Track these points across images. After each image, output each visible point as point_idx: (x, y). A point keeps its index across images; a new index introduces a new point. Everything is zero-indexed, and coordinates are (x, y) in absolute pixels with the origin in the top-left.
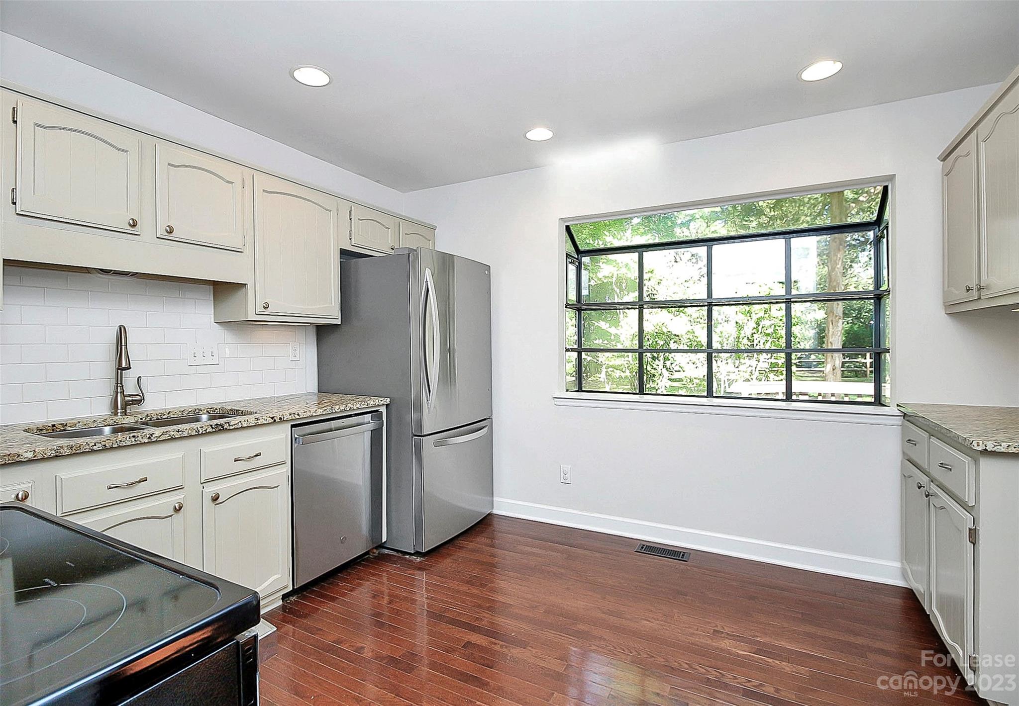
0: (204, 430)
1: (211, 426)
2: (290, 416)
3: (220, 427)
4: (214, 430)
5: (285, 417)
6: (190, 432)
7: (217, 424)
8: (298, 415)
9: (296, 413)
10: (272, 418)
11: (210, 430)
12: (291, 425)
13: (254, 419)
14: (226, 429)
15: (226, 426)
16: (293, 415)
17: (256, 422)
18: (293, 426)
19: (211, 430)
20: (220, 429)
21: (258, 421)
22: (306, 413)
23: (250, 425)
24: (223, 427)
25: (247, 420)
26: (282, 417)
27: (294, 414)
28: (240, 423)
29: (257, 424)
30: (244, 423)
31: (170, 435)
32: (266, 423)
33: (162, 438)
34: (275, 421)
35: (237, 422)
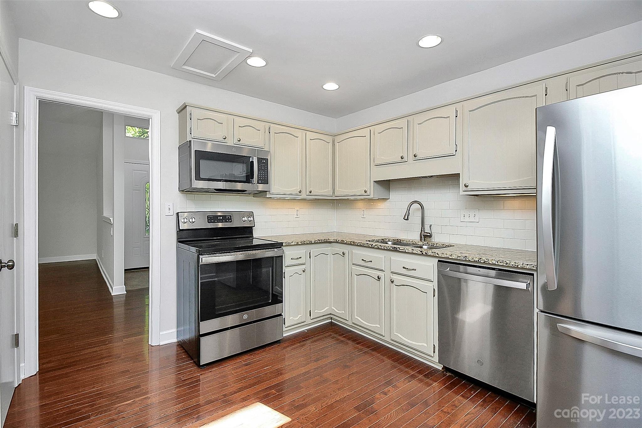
1: (392, 247)
2: (432, 254)
3: (395, 249)
4: (393, 249)
5: (429, 253)
7: (394, 247)
8: (438, 254)
9: (436, 253)
10: (421, 251)
12: (438, 260)
13: (411, 249)
15: (398, 249)
16: (434, 253)
17: (412, 251)
18: (439, 261)
20: (395, 250)
21: (413, 251)
22: (443, 255)
23: (409, 252)
25: (408, 249)
26: (427, 253)
27: (435, 253)
30: (406, 250)
31: (378, 247)
32: (417, 253)
33: (375, 247)
34: (423, 253)
35: (403, 248)
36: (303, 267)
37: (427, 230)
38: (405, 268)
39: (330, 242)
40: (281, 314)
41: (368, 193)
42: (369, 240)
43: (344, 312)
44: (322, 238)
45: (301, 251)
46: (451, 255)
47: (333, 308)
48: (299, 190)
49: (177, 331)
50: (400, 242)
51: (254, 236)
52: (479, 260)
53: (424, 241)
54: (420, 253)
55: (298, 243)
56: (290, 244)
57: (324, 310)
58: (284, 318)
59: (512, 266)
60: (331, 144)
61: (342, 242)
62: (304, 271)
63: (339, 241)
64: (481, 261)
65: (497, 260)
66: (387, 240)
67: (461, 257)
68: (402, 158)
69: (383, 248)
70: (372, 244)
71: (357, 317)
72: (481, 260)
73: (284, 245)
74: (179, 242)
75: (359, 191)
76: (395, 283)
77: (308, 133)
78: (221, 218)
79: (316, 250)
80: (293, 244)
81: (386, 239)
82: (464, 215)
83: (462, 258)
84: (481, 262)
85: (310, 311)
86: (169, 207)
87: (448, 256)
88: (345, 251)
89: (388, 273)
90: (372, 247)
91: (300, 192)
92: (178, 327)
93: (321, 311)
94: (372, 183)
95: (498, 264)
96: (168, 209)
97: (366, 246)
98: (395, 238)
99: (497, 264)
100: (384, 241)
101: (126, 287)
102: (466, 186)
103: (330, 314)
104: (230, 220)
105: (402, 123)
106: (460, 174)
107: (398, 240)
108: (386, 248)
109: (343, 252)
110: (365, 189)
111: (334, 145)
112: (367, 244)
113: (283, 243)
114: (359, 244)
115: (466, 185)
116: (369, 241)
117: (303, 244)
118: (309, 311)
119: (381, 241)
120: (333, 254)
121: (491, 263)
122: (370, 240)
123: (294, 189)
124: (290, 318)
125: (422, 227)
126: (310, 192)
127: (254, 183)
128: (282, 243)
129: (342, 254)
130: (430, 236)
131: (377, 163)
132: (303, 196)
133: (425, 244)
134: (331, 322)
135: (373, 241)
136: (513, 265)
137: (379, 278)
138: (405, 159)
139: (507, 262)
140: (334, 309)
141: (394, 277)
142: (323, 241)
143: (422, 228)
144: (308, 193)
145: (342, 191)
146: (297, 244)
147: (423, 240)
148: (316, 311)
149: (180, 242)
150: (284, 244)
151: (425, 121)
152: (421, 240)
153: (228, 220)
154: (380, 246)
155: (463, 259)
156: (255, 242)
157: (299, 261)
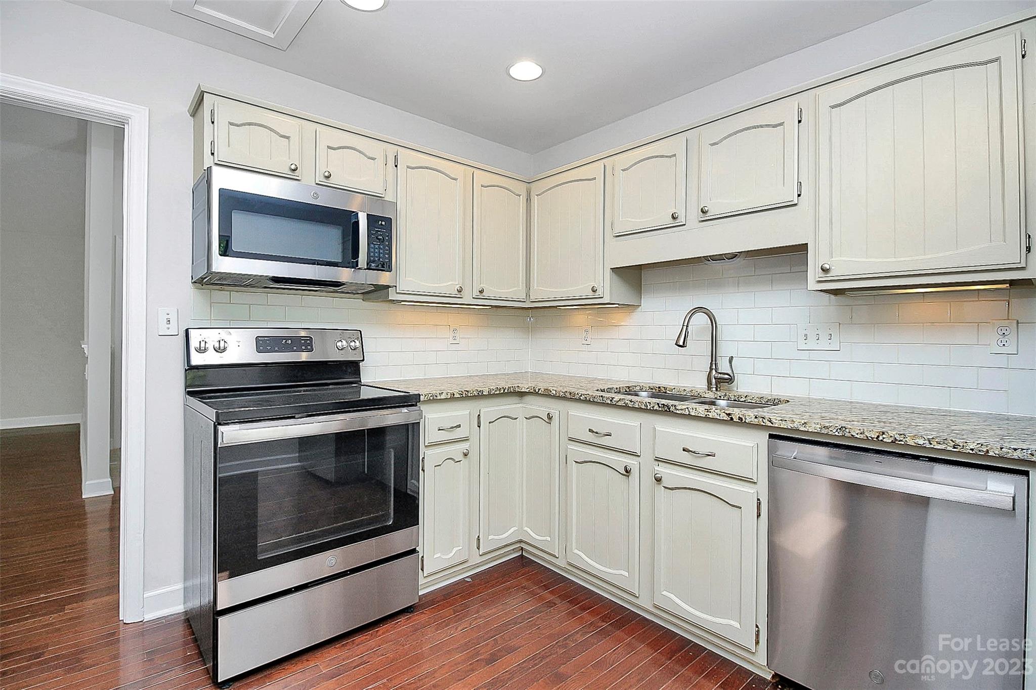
0: (651, 406)
1: (658, 404)
2: (756, 420)
3: (666, 408)
4: (660, 409)
5: (747, 418)
6: (640, 404)
7: (663, 404)
8: (770, 421)
9: (766, 418)
10: (729, 415)
11: (656, 407)
12: (770, 434)
13: (703, 409)
14: (672, 412)
15: (672, 409)
16: (761, 419)
17: (705, 413)
18: (771, 436)
19: (658, 408)
20: (666, 411)
21: (709, 413)
22: (784, 422)
23: (699, 415)
24: (669, 409)
25: (696, 408)
26: (743, 418)
27: (763, 418)
28: (687, 409)
29: (708, 416)
30: (691, 410)
31: (625, 403)
32: (719, 418)
33: (620, 404)
34: (732, 419)
35: (684, 407)
36: (464, 446)
37: (724, 367)
38: (688, 451)
39: (521, 394)
40: (416, 548)
41: (599, 293)
42: (602, 388)
43: (549, 539)
44: (504, 384)
45: (461, 412)
46: (805, 423)
47: (526, 528)
48: (457, 287)
49: (184, 588)
50: (663, 392)
51: (362, 381)
52: (878, 436)
53: (717, 390)
54: (726, 418)
55: (454, 395)
56: (435, 397)
57: (508, 535)
58: (420, 557)
59: (971, 452)
60: (522, 199)
61: (547, 394)
62: (466, 455)
63: (539, 389)
64: (884, 438)
65: (928, 437)
66: (638, 388)
67: (831, 429)
68: (674, 218)
69: (637, 406)
70: (613, 398)
71: (576, 551)
72: (884, 436)
73: (421, 400)
74: (188, 395)
75: (580, 289)
76: (665, 482)
77: (477, 172)
78: (290, 342)
79: (489, 409)
80: (443, 397)
81: (636, 387)
82: (806, 335)
83: (834, 431)
84: (885, 440)
85: (479, 536)
86: (168, 317)
87: (795, 425)
88: (552, 412)
89: (647, 459)
90: (613, 405)
91: (460, 292)
92: (186, 579)
93: (501, 537)
94: (608, 272)
95: (932, 446)
96: (166, 321)
97: (599, 401)
98: (654, 385)
99: (928, 446)
100: (630, 391)
101: (112, 481)
102: (825, 270)
103: (521, 541)
104: (309, 347)
105: (676, 145)
106: (807, 244)
107: (659, 388)
108: (643, 407)
109: (549, 414)
110: (593, 284)
111: (529, 200)
112: (602, 396)
113: (421, 396)
114: (583, 397)
115: (824, 268)
116: (603, 391)
117: (466, 397)
118: (477, 537)
119: (626, 391)
120: (526, 418)
121: (911, 443)
122: (604, 389)
123: (448, 286)
124: (435, 557)
125: (712, 361)
126: (481, 292)
127: (359, 266)
128: (419, 395)
129: (546, 419)
130: (731, 380)
131: (618, 230)
132: (467, 299)
133: (720, 397)
134: (522, 556)
135: (609, 390)
136: (972, 450)
137: (627, 471)
138: (682, 220)
139: (958, 441)
140: (529, 530)
141: (663, 470)
142: (506, 391)
143: (711, 364)
144: (476, 293)
145: (543, 291)
146: (452, 398)
147: (714, 389)
148: (490, 537)
149: (190, 394)
150: (422, 398)
151: (725, 138)
152: (709, 388)
153: (303, 348)
154: (631, 401)
155: (837, 433)
156: (366, 394)
157: (458, 433)
